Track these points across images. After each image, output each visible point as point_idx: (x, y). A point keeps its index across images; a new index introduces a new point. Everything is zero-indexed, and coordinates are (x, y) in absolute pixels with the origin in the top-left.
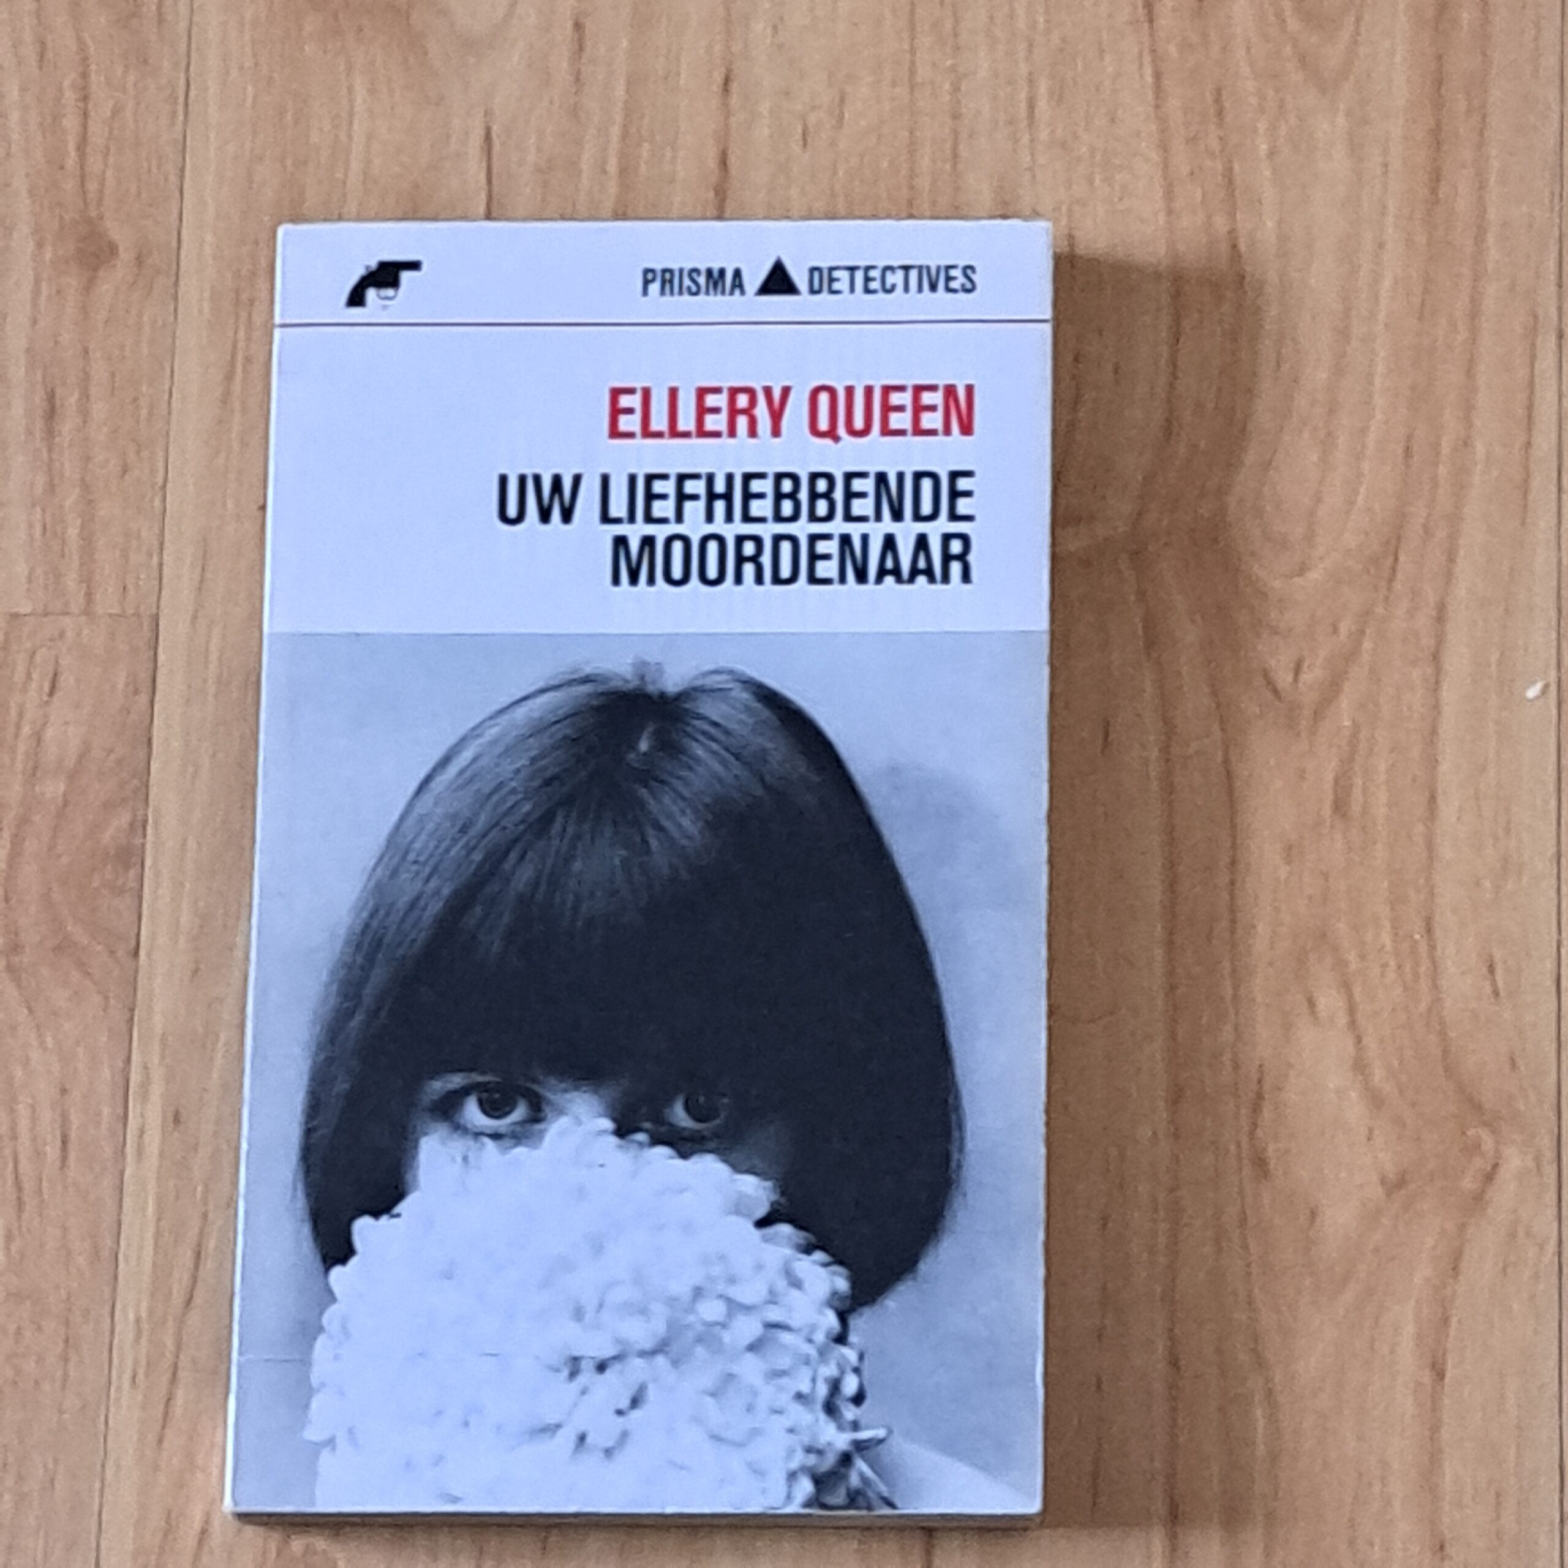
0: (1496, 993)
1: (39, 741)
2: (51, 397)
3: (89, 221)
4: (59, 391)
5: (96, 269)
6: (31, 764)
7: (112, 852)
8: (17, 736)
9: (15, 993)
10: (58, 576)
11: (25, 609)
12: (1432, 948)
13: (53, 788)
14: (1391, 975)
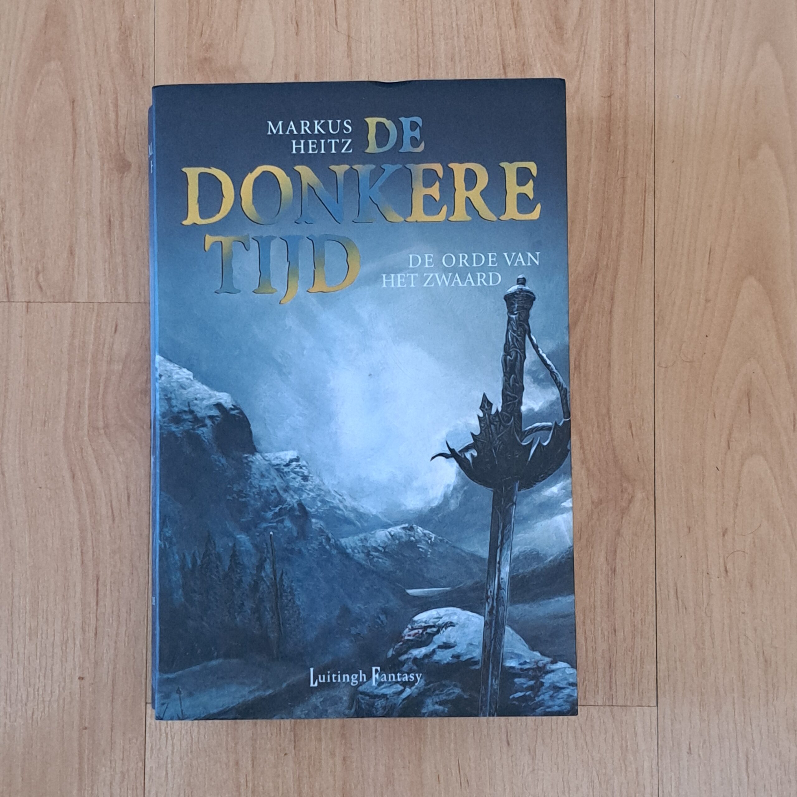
0: (632, 435)
1: (111, 350)
2: (110, 221)
3: (120, 154)
4: (112, 219)
5: (123, 173)
6: (109, 357)
7: (140, 390)
8: (104, 347)
9: (108, 442)
10: (115, 289)
11: (104, 301)
12: (610, 418)
13: (117, 367)
14: (595, 430)
